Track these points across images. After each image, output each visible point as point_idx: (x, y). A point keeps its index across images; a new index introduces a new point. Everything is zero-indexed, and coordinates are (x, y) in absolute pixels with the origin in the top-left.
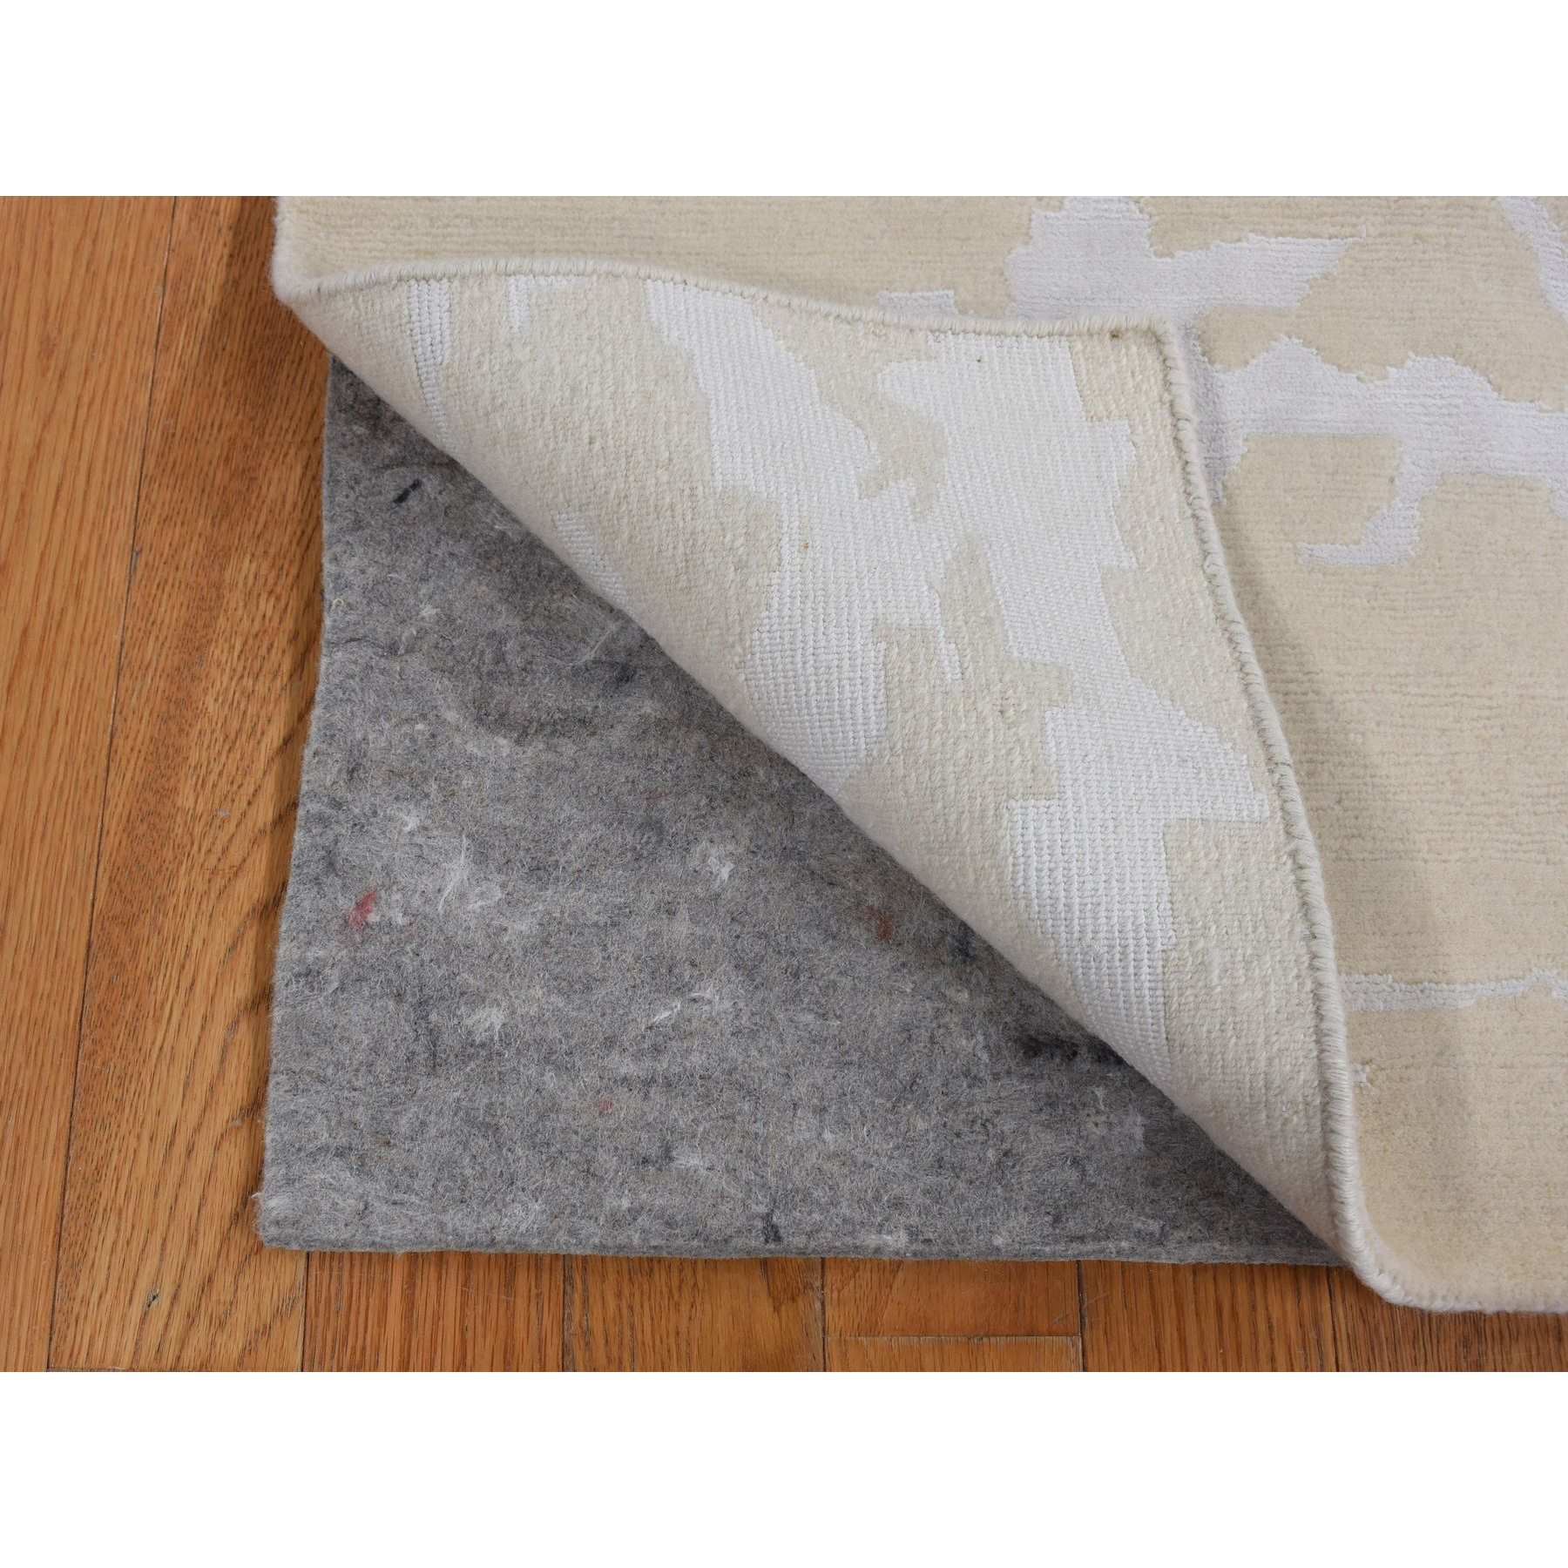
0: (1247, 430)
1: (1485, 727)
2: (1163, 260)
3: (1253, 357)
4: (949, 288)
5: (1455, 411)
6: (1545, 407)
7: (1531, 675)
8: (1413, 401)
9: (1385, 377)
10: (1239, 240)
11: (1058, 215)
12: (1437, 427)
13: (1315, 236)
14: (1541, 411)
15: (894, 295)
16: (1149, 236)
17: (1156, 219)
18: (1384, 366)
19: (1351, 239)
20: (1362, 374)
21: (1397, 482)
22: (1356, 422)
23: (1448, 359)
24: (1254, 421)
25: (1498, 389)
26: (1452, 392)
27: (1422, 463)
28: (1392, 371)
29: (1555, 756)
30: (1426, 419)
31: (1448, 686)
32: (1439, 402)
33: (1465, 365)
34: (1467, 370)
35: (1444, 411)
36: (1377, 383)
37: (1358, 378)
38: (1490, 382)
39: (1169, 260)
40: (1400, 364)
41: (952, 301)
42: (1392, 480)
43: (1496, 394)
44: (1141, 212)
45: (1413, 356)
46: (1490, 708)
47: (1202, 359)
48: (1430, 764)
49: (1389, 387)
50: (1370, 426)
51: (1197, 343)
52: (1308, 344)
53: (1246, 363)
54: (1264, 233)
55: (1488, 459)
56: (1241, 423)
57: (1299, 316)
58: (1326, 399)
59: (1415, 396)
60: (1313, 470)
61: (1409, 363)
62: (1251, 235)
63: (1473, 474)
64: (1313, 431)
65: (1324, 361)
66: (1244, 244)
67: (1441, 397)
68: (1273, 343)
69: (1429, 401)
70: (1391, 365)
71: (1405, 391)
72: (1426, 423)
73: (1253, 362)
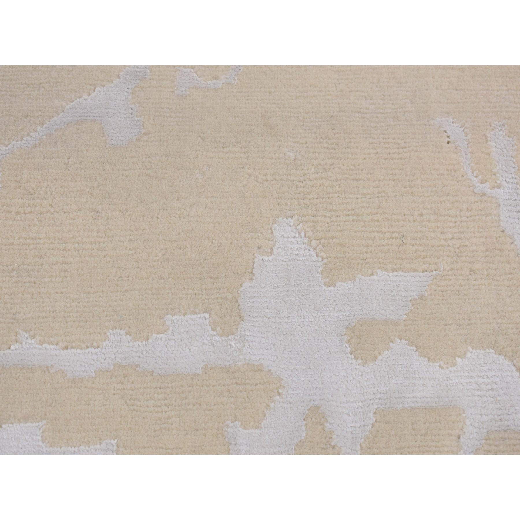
0: (375, 406)
2: (329, 288)
3: (380, 354)
4: (206, 313)
5: (495, 386)
8: (471, 380)
9: (455, 365)
10: (372, 275)
11: (270, 258)
12: (485, 399)
13: (415, 271)
15: (174, 318)
16: (322, 273)
17: (325, 260)
18: (454, 357)
19: (434, 273)
20: (442, 363)
21: (462, 439)
22: (438, 397)
23: (491, 351)
24: (379, 399)
26: (494, 373)
27: (476, 425)
28: (459, 360)
30: (479, 393)
32: (487, 381)
33: (499, 354)
34: (502, 357)
35: (489, 387)
36: (450, 369)
37: (440, 366)
38: (514, 365)
39: (332, 288)
40: (463, 356)
41: (208, 321)
42: (459, 437)
43: (518, 374)
44: (317, 256)
45: (471, 350)
47: (349, 356)
49: (458, 371)
50: (447, 400)
51: (348, 346)
52: (411, 343)
53: (376, 358)
54: (386, 270)
55: (514, 419)
56: (372, 402)
57: (406, 325)
58: (421, 382)
59: (472, 377)
60: (413, 433)
61: (469, 355)
62: (379, 271)
63: (505, 431)
64: (413, 405)
65: (420, 356)
66: (375, 277)
67: (488, 377)
68: (391, 344)
69: (481, 380)
70: (458, 357)
71: (467, 374)
72: (479, 396)
73: (380, 357)
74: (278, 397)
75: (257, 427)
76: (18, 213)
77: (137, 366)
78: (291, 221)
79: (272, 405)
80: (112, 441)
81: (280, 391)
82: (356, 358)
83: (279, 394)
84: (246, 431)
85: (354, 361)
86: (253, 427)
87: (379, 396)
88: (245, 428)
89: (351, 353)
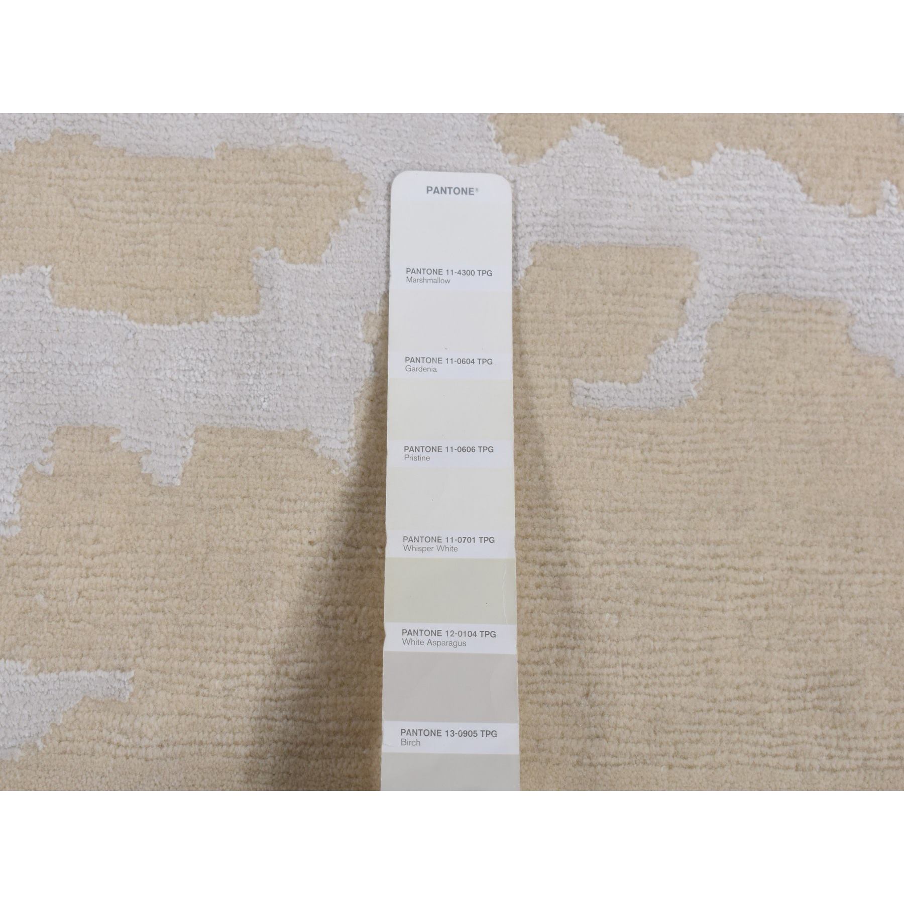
0: (535, 238)
1: (749, 607)
3: (551, 145)
5: (759, 216)
6: (854, 210)
7: (803, 543)
8: (716, 203)
9: (689, 174)
12: (739, 237)
14: (851, 215)
18: (689, 159)
20: (665, 169)
21: (688, 304)
22: (652, 229)
23: (760, 152)
24: (544, 225)
25: (807, 190)
26: (760, 193)
27: (717, 282)
28: (697, 166)
29: (817, 641)
30: (728, 226)
31: (716, 556)
32: (744, 205)
33: (774, 160)
34: (777, 165)
35: (748, 217)
36: (680, 180)
37: (661, 174)
38: (799, 181)
40: (706, 159)
42: (683, 302)
43: (804, 197)
45: (721, 148)
46: (756, 583)
47: (495, 145)
48: (687, 651)
49: (693, 185)
50: (668, 234)
51: (492, 126)
53: (543, 152)
55: (787, 276)
56: (529, 229)
58: (624, 200)
59: (718, 198)
60: (601, 288)
61: (716, 157)
63: (770, 295)
64: (605, 240)
65: (626, 153)
67: (748, 199)
68: (574, 129)
69: (735, 204)
70: (697, 159)
71: (709, 192)
72: (727, 231)
73: (550, 151)
74: (355, 210)
75: (314, 261)
77: (94, 137)
79: (343, 223)
80: (43, 269)
81: (361, 199)
82: (506, 150)
83: (359, 205)
84: (292, 267)
85: (502, 155)
86: (305, 260)
87: (543, 220)
88: (291, 261)
89: (498, 140)
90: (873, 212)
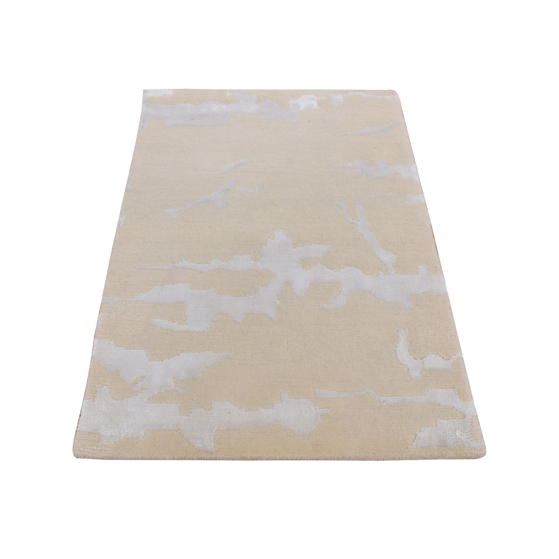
0: (310, 282)
1: (358, 340)
3: (312, 267)
4: (249, 255)
5: (355, 277)
6: (374, 276)
7: (368, 330)
8: (346, 276)
9: (340, 271)
10: (310, 245)
11: (273, 240)
13: (326, 244)
14: (373, 277)
15: (237, 256)
16: (292, 245)
17: (293, 241)
18: (340, 269)
19: (333, 245)
20: (335, 270)
21: (341, 292)
22: (333, 280)
23: (354, 267)
24: (312, 280)
25: (364, 273)
26: (355, 274)
27: (347, 288)
29: (373, 346)
30: (349, 279)
31: (350, 332)
33: (357, 268)
34: (358, 269)
35: (353, 278)
36: (338, 272)
37: (335, 271)
38: (362, 272)
39: (295, 249)
40: (343, 269)
41: (249, 257)
42: (341, 291)
43: (364, 274)
44: (290, 240)
45: (346, 267)
46: (359, 337)
47: (301, 268)
48: (346, 348)
49: (341, 273)
50: (337, 281)
51: (300, 265)
52: (324, 265)
53: (311, 269)
54: (315, 244)
55: (361, 287)
57: (322, 259)
58: (327, 275)
60: (324, 289)
61: (345, 268)
62: (313, 244)
63: (358, 290)
64: (324, 282)
65: (327, 268)
66: (311, 246)
67: (352, 275)
68: (317, 265)
69: (350, 276)
70: (342, 269)
71: (344, 274)
72: (349, 280)
73: (312, 268)
74: (274, 279)
75: (266, 287)
76: (183, 227)
77: (223, 269)
78: (281, 230)
79: (272, 281)
80: (214, 289)
81: (275, 277)
82: (303, 268)
83: (275, 278)
84: (262, 288)
85: (303, 269)
86: (265, 287)
88: (262, 287)
89: (302, 267)
90: (378, 276)
